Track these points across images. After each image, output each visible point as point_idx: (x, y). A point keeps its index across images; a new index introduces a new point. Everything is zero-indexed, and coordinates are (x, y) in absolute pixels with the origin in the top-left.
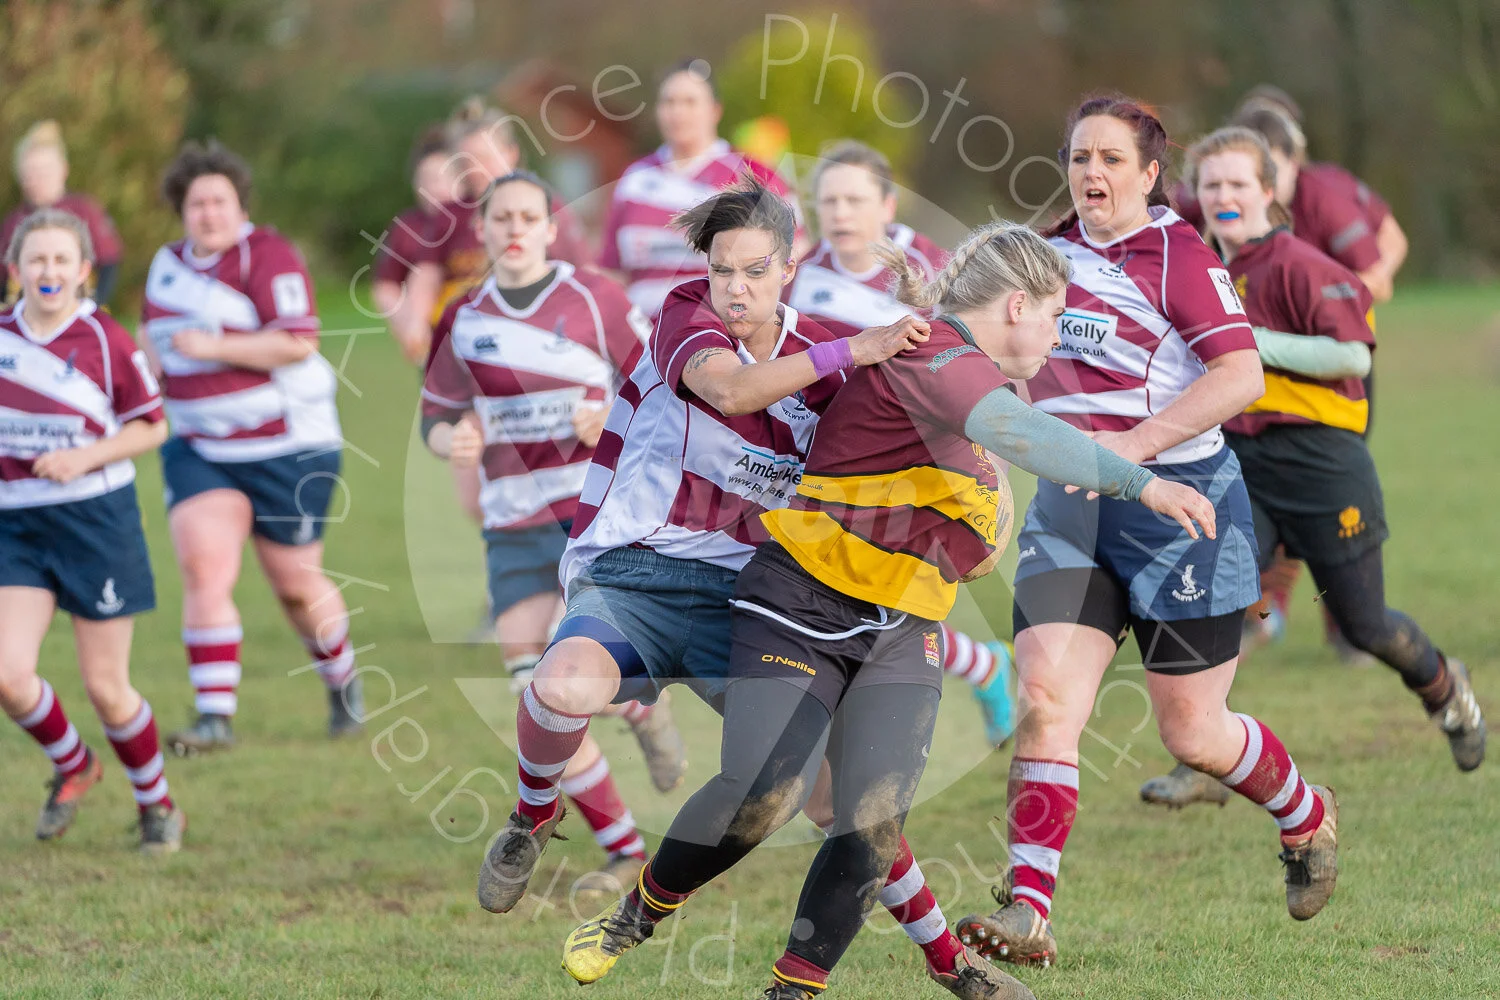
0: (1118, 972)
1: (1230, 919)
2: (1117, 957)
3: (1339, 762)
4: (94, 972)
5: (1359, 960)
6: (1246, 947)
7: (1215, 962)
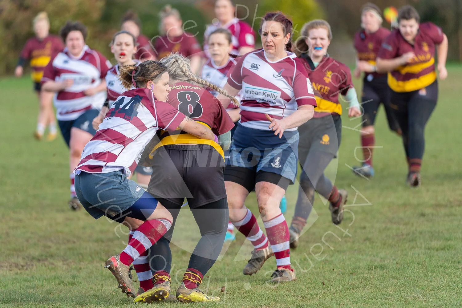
0: (385, 271)
1: (419, 255)
2: (384, 266)
3: (452, 207)
4: (73, 271)
5: (458, 267)
6: (424, 263)
7: (414, 268)
